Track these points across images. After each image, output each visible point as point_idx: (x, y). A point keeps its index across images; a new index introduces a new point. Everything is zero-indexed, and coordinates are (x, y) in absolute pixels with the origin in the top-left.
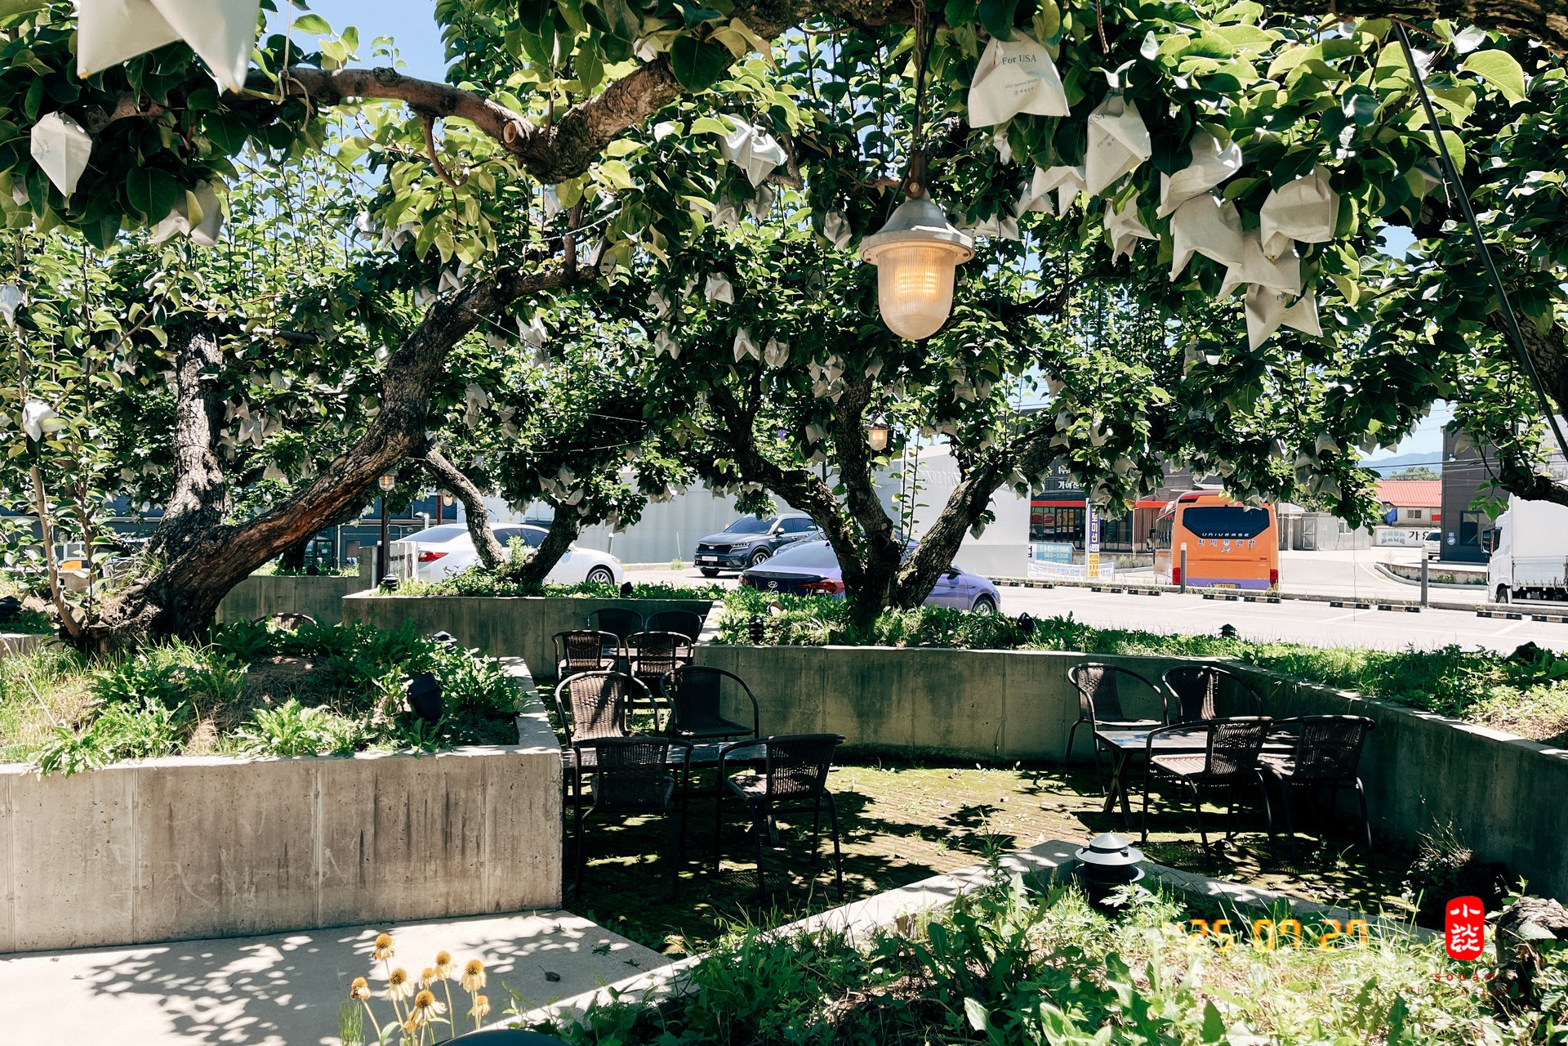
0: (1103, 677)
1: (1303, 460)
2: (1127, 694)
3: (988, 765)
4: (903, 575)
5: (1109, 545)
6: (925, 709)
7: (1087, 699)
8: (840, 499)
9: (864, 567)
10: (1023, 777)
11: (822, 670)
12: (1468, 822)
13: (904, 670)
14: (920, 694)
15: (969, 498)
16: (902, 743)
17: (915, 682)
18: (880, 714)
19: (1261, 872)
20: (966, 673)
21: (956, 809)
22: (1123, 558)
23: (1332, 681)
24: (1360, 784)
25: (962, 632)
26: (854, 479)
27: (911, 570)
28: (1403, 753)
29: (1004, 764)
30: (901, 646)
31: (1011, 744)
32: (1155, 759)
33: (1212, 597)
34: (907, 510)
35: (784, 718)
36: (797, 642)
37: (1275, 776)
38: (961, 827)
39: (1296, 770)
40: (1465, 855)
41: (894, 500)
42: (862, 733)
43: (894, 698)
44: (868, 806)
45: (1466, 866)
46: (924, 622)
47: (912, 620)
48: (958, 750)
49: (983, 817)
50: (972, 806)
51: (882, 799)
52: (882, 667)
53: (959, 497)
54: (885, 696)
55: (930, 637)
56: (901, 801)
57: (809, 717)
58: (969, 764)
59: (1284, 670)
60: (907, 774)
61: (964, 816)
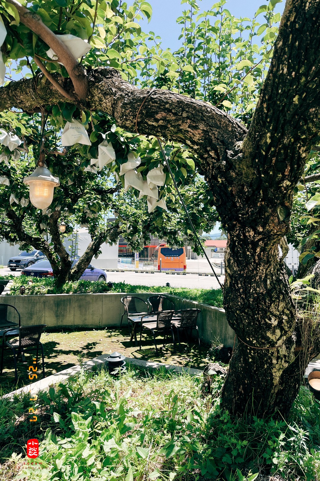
0: (131, 300)
1: (185, 237)
2: (138, 305)
3: (97, 329)
4: (73, 271)
5: (142, 258)
6: (78, 313)
7: (126, 307)
8: (52, 247)
9: (60, 268)
10: (108, 332)
11: (44, 303)
12: (223, 337)
13: (71, 301)
14: (76, 308)
15: (94, 247)
16: (70, 324)
17: (75, 305)
18: (63, 316)
19: (171, 356)
20: (91, 301)
21: (85, 344)
22: (146, 262)
23: (192, 299)
24: (197, 328)
25: (91, 288)
26: (56, 241)
27: (75, 269)
28: (208, 318)
29: (102, 329)
30: (71, 293)
31: (104, 322)
32: (143, 324)
33: (168, 274)
34: (73, 251)
35: (31, 319)
36: (36, 294)
37: (176, 327)
38: (86, 350)
39: (181, 325)
40: (222, 346)
41: (70, 247)
42: (57, 322)
43: (68, 310)
44: (57, 346)
45: (222, 349)
46: (79, 285)
47: (75, 285)
48: (88, 325)
49: (93, 346)
50: (90, 343)
51: (62, 343)
52: (64, 301)
53: (91, 246)
54: (65, 310)
55: (81, 290)
56: (69, 343)
57: (40, 318)
58: (91, 329)
59: (180, 296)
60: (72, 334)
61: (88, 347)
